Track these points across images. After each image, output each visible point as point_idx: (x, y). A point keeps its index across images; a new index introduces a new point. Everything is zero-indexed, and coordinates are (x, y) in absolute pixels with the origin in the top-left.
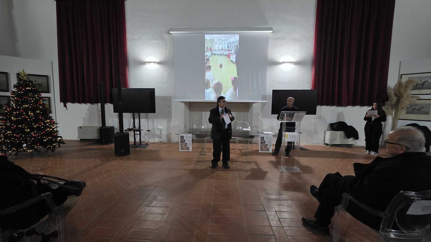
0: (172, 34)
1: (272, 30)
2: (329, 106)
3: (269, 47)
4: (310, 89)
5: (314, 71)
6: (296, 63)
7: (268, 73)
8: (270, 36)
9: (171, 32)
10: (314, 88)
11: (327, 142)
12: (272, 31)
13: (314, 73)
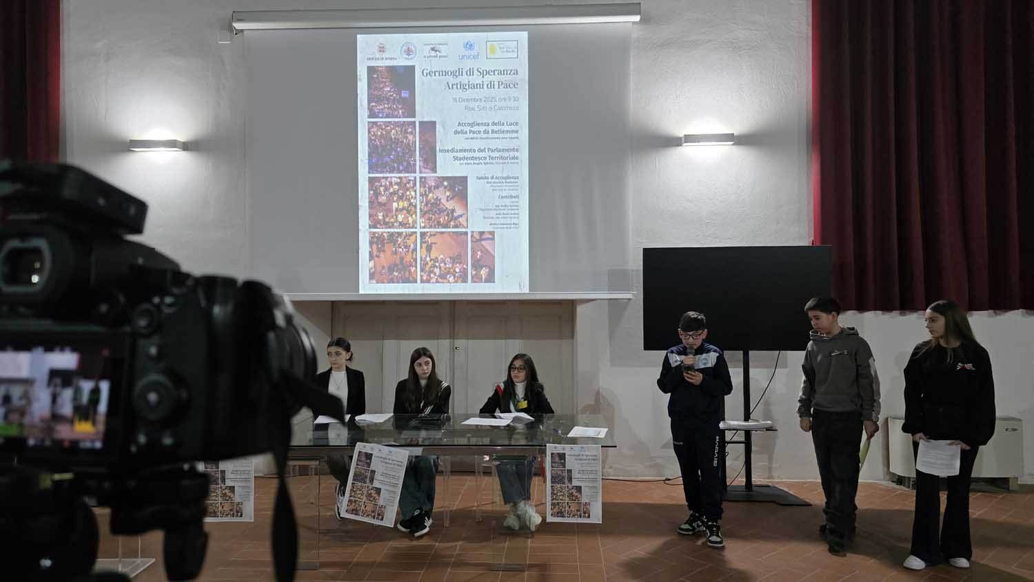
0: (242, 31)
1: (637, 14)
2: (895, 313)
3: (632, 79)
4: (805, 241)
5: (815, 168)
6: (739, 140)
7: (632, 182)
8: (634, 35)
9: (238, 26)
10: (823, 240)
11: (898, 468)
12: (637, 18)
13: (819, 178)
